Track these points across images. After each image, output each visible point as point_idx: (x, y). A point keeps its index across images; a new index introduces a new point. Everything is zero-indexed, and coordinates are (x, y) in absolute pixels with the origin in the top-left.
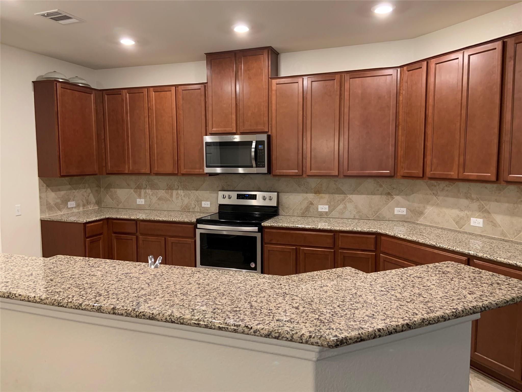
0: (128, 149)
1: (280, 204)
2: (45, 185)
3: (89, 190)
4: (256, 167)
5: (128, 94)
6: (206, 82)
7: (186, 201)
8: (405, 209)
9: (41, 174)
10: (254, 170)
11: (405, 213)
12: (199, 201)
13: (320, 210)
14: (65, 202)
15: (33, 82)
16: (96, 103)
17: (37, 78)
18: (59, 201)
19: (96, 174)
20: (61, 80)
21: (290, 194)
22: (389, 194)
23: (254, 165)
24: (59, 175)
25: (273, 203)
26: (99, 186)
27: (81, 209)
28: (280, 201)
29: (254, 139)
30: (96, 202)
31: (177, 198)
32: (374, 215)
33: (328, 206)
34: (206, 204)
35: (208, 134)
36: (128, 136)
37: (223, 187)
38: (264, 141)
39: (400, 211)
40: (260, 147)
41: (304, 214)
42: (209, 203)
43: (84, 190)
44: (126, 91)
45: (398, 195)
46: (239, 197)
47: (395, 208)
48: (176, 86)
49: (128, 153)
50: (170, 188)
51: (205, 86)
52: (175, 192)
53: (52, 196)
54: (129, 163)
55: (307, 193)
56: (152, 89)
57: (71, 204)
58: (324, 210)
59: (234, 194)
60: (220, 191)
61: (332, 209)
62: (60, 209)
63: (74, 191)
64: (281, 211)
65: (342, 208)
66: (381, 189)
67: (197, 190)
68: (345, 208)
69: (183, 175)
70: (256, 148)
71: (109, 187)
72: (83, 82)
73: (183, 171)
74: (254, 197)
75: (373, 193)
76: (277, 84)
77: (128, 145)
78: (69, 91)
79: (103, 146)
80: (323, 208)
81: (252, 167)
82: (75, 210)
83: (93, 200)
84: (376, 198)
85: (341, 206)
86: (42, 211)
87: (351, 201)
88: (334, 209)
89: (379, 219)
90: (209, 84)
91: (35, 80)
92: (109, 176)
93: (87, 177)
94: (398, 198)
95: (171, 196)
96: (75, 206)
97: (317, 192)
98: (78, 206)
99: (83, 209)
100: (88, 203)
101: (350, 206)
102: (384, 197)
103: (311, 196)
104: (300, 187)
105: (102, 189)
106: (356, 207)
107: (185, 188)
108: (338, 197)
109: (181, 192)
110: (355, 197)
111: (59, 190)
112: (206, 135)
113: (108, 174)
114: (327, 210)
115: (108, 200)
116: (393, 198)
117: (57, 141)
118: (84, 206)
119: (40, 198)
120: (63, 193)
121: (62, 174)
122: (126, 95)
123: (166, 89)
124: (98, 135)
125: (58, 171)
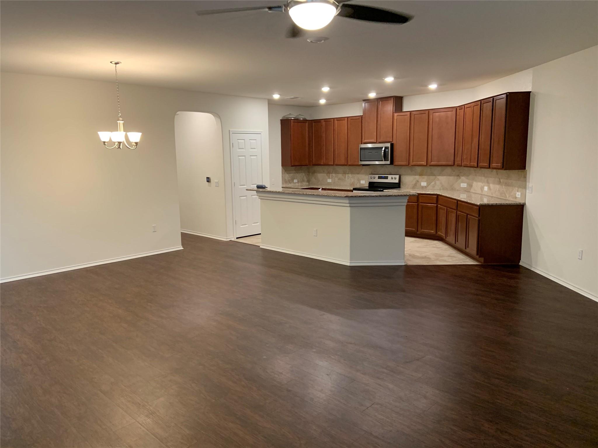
0: (323, 151)
1: (401, 182)
2: (284, 170)
3: (304, 174)
4: (385, 161)
5: (324, 122)
6: (362, 115)
7: (353, 180)
8: (466, 184)
9: (283, 165)
10: (383, 163)
11: (466, 186)
12: (359, 180)
13: (422, 185)
14: (293, 180)
15: (281, 120)
16: (309, 128)
17: (282, 118)
18: (290, 179)
19: (307, 165)
20: (293, 118)
21: (407, 176)
22: (458, 176)
23: (383, 160)
24: (290, 166)
25: (397, 181)
26: (309, 172)
27: (300, 184)
28: (401, 180)
29: (383, 145)
30: (307, 180)
31: (348, 179)
32: (450, 187)
33: (426, 183)
34: (362, 182)
35: (362, 143)
36: (323, 145)
37: (372, 173)
38: (389, 147)
39: (464, 185)
40: (387, 150)
41: (414, 187)
42: (364, 181)
43: (302, 174)
44: (323, 120)
45: (463, 176)
46: (379, 178)
47: (461, 184)
48: (348, 117)
49: (323, 154)
50: (345, 173)
51: (362, 117)
52: (347, 175)
53: (287, 176)
54: (323, 159)
55: (415, 175)
56: (336, 119)
57: (295, 181)
58: (424, 185)
59: (377, 176)
60: (370, 174)
61: (428, 185)
62: (290, 183)
63: (297, 174)
64: (401, 186)
65: (433, 184)
66: (454, 173)
67: (358, 174)
68: (435, 183)
69: (350, 165)
70: (385, 150)
71: (314, 172)
72: (303, 117)
73: (349, 163)
74: (387, 178)
75: (450, 175)
76: (397, 116)
77: (323, 149)
78: (296, 123)
79: (311, 150)
80: (424, 184)
81: (382, 161)
82: (297, 184)
83: (306, 180)
84: (451, 178)
85: (433, 183)
86: (283, 184)
87: (438, 180)
88: (429, 185)
89: (453, 189)
90: (364, 116)
91: (281, 119)
92: (314, 166)
93: (303, 167)
94: (463, 178)
95: (345, 178)
96: (297, 182)
97: (421, 175)
98: (298, 182)
99: (301, 184)
100: (303, 181)
101: (438, 183)
102: (456, 177)
103: (417, 177)
104: (412, 172)
105: (310, 174)
106: (441, 183)
107: (352, 173)
108: (432, 177)
109: (350, 175)
110: (440, 178)
111: (290, 173)
112: (362, 144)
113: (313, 165)
114: (426, 185)
115: (313, 180)
116: (460, 178)
117: (290, 147)
118: (301, 182)
119: (282, 177)
120: (292, 175)
121: (292, 165)
122: (323, 123)
123: (342, 119)
124: (309, 144)
125: (290, 163)
